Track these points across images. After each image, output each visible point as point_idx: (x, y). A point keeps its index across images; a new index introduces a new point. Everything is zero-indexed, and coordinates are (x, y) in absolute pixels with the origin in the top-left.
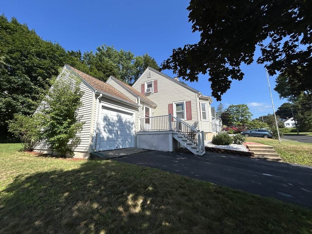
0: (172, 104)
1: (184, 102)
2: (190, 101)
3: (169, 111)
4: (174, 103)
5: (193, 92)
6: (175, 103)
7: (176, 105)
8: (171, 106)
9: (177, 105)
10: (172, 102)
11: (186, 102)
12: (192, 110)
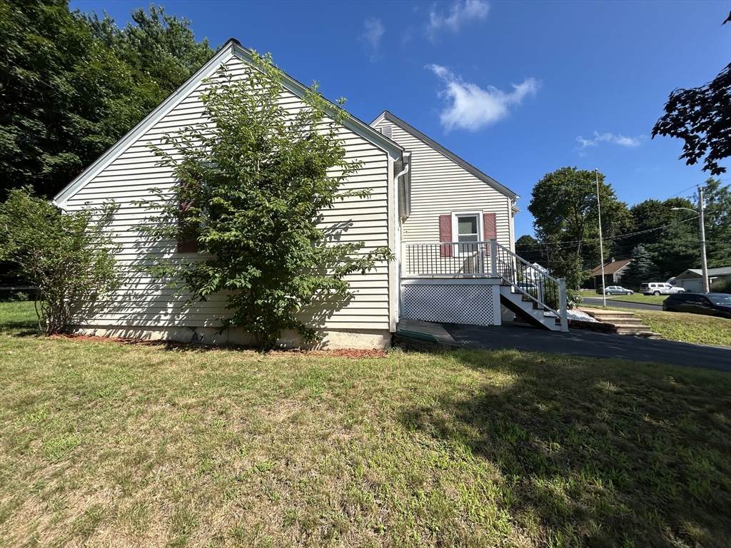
0: (451, 216)
1: (478, 214)
2: (495, 214)
3: (440, 232)
4: (453, 214)
5: (501, 193)
6: (456, 215)
7: (459, 218)
8: (445, 221)
9: (462, 220)
10: (450, 212)
11: (484, 215)
12: (498, 234)
